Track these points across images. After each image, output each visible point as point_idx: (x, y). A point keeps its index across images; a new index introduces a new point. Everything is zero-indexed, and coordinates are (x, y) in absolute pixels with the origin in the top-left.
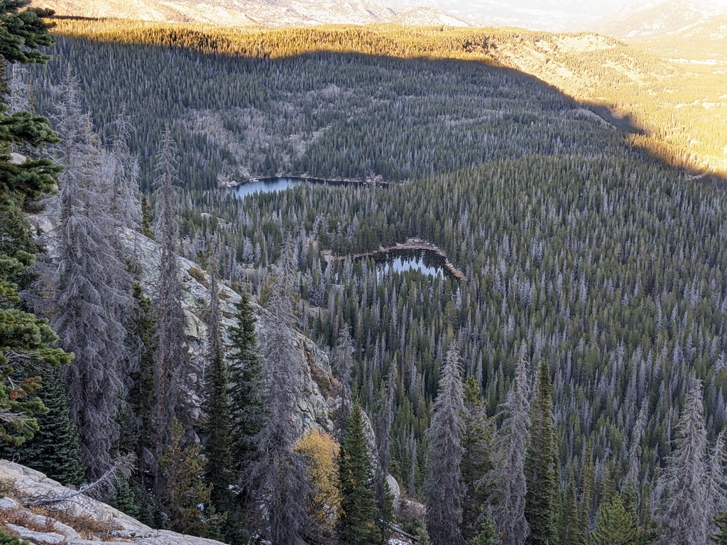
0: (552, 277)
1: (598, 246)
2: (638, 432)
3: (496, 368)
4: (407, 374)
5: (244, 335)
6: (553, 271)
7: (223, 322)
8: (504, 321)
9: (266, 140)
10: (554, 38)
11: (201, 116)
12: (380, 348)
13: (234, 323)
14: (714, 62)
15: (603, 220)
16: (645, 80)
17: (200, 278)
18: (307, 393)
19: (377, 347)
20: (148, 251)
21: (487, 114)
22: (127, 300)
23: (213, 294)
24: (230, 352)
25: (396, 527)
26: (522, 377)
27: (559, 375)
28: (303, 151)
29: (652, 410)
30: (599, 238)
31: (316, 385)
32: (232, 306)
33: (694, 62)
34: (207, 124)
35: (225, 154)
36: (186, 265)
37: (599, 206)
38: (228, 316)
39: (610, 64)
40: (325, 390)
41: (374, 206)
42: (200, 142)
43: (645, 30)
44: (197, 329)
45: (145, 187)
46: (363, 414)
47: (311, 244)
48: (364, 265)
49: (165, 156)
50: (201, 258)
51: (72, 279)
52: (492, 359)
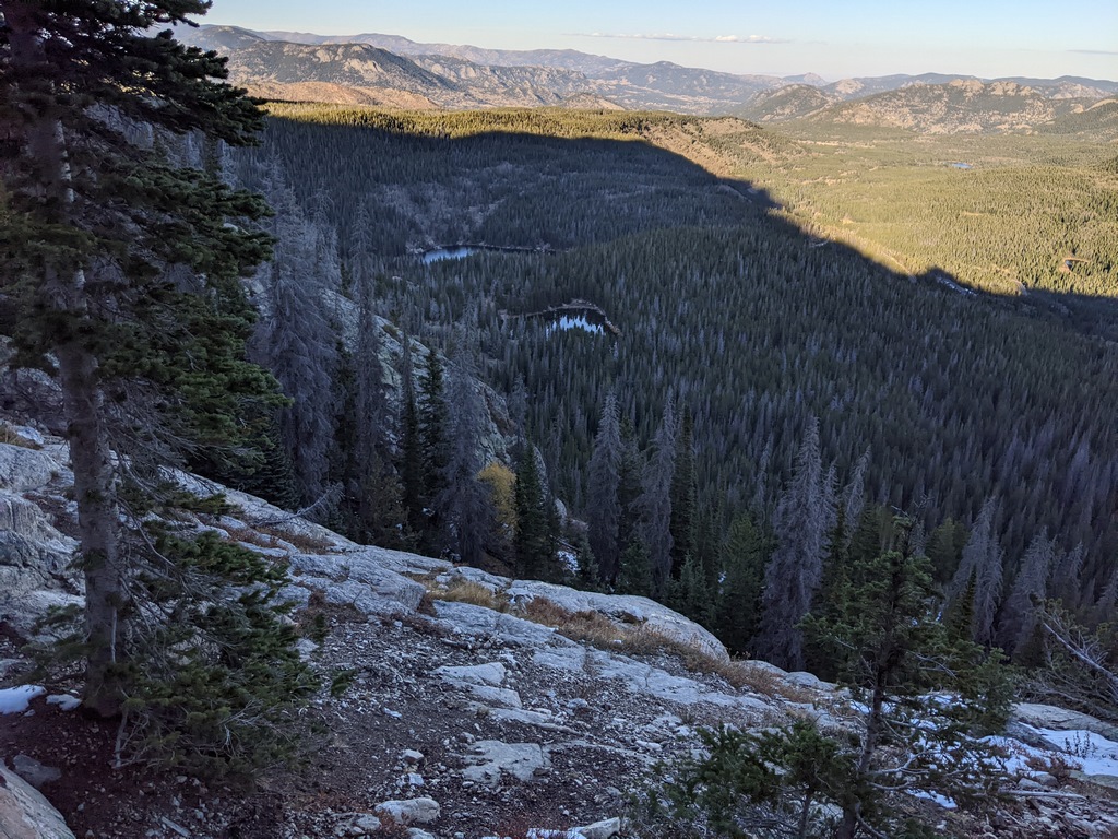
0: (695, 332)
1: (735, 304)
2: (764, 462)
3: (647, 410)
4: (573, 416)
5: (433, 384)
6: (696, 327)
7: (414, 372)
8: (653, 370)
9: (447, 212)
10: (700, 121)
11: (391, 190)
12: (549, 394)
13: (423, 373)
14: (836, 144)
15: (739, 283)
16: (777, 160)
17: (393, 334)
18: (487, 432)
19: (546, 394)
20: (348, 309)
21: (641, 189)
22: (331, 352)
23: (405, 347)
24: (421, 399)
25: (563, 541)
26: (668, 418)
27: (700, 415)
28: (481, 221)
29: (777, 443)
30: (736, 298)
31: (495, 426)
32: (421, 358)
33: (819, 143)
34: (396, 197)
35: (413, 224)
36: (381, 322)
37: (736, 270)
38: (418, 367)
39: (747, 145)
40: (503, 430)
41: (543, 271)
42: (390, 214)
43: (778, 115)
44: (392, 377)
45: (343, 253)
46: (536, 449)
47: (489, 305)
48: (535, 323)
49: (360, 226)
50: (393, 316)
51: (282, 334)
52: (643, 402)
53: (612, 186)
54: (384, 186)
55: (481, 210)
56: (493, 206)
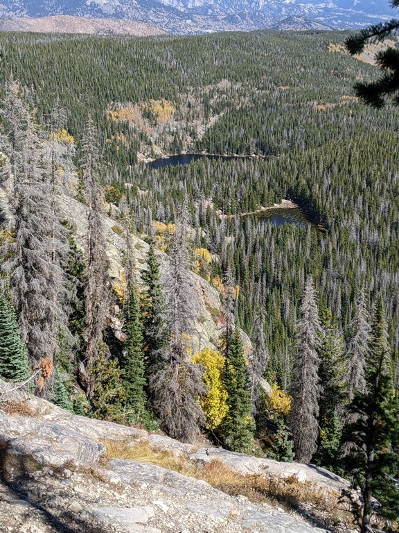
5: (151, 276)
7: (136, 266)
31: (209, 314)
32: (144, 254)
35: (143, 137)
36: (109, 223)
38: (140, 261)
42: (124, 127)
44: (116, 271)
49: (90, 140)
53: (320, 97)
54: (120, 104)
55: (203, 123)
56: (213, 120)
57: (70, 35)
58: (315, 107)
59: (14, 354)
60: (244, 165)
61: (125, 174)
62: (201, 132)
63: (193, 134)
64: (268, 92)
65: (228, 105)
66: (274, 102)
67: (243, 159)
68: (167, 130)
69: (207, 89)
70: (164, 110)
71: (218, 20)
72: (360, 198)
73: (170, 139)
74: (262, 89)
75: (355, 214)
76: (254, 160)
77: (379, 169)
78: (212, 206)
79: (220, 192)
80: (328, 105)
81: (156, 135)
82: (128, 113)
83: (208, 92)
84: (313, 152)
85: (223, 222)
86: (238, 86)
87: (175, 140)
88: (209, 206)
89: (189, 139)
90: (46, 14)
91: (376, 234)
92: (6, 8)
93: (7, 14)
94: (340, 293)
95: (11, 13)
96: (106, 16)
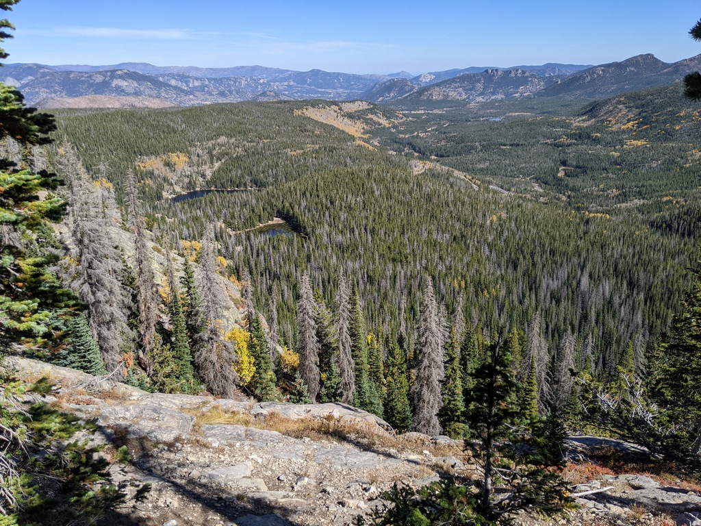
0: (352, 231)
1: (375, 213)
2: (403, 306)
3: (329, 282)
4: (282, 291)
7: (175, 274)
8: (331, 257)
9: (188, 170)
10: (340, 104)
11: (150, 159)
12: (266, 278)
13: (182, 274)
14: (423, 112)
15: (376, 200)
16: (389, 124)
17: (159, 251)
18: (228, 308)
21: (309, 147)
23: (168, 260)
24: (181, 290)
26: (343, 286)
27: (361, 282)
30: (374, 209)
31: (232, 303)
32: (180, 265)
36: (150, 244)
38: (178, 270)
40: (238, 305)
41: (254, 202)
42: (151, 174)
44: (160, 279)
46: (261, 316)
48: (252, 235)
49: (131, 184)
50: (158, 240)
53: (291, 146)
54: (145, 158)
55: (210, 167)
56: (217, 165)
57: (102, 109)
58: (289, 153)
59: (88, 350)
60: (244, 195)
61: (155, 208)
62: (209, 174)
63: (203, 176)
64: (255, 144)
65: (227, 154)
66: (260, 150)
67: (242, 191)
68: (184, 174)
69: (210, 144)
70: (179, 160)
71: (213, 95)
72: (327, 213)
73: (186, 180)
74: (251, 142)
75: (325, 224)
76: (251, 191)
77: (338, 193)
78: (223, 226)
79: (228, 216)
80: (298, 151)
81: (176, 178)
82: (153, 163)
83: (211, 145)
84: (292, 184)
85: (233, 237)
86: (233, 140)
87: (190, 180)
88: (221, 227)
89: (201, 179)
90: (81, 94)
91: (340, 237)
92: (48, 91)
93: (50, 96)
94: (320, 278)
95: (53, 95)
96: (128, 94)
